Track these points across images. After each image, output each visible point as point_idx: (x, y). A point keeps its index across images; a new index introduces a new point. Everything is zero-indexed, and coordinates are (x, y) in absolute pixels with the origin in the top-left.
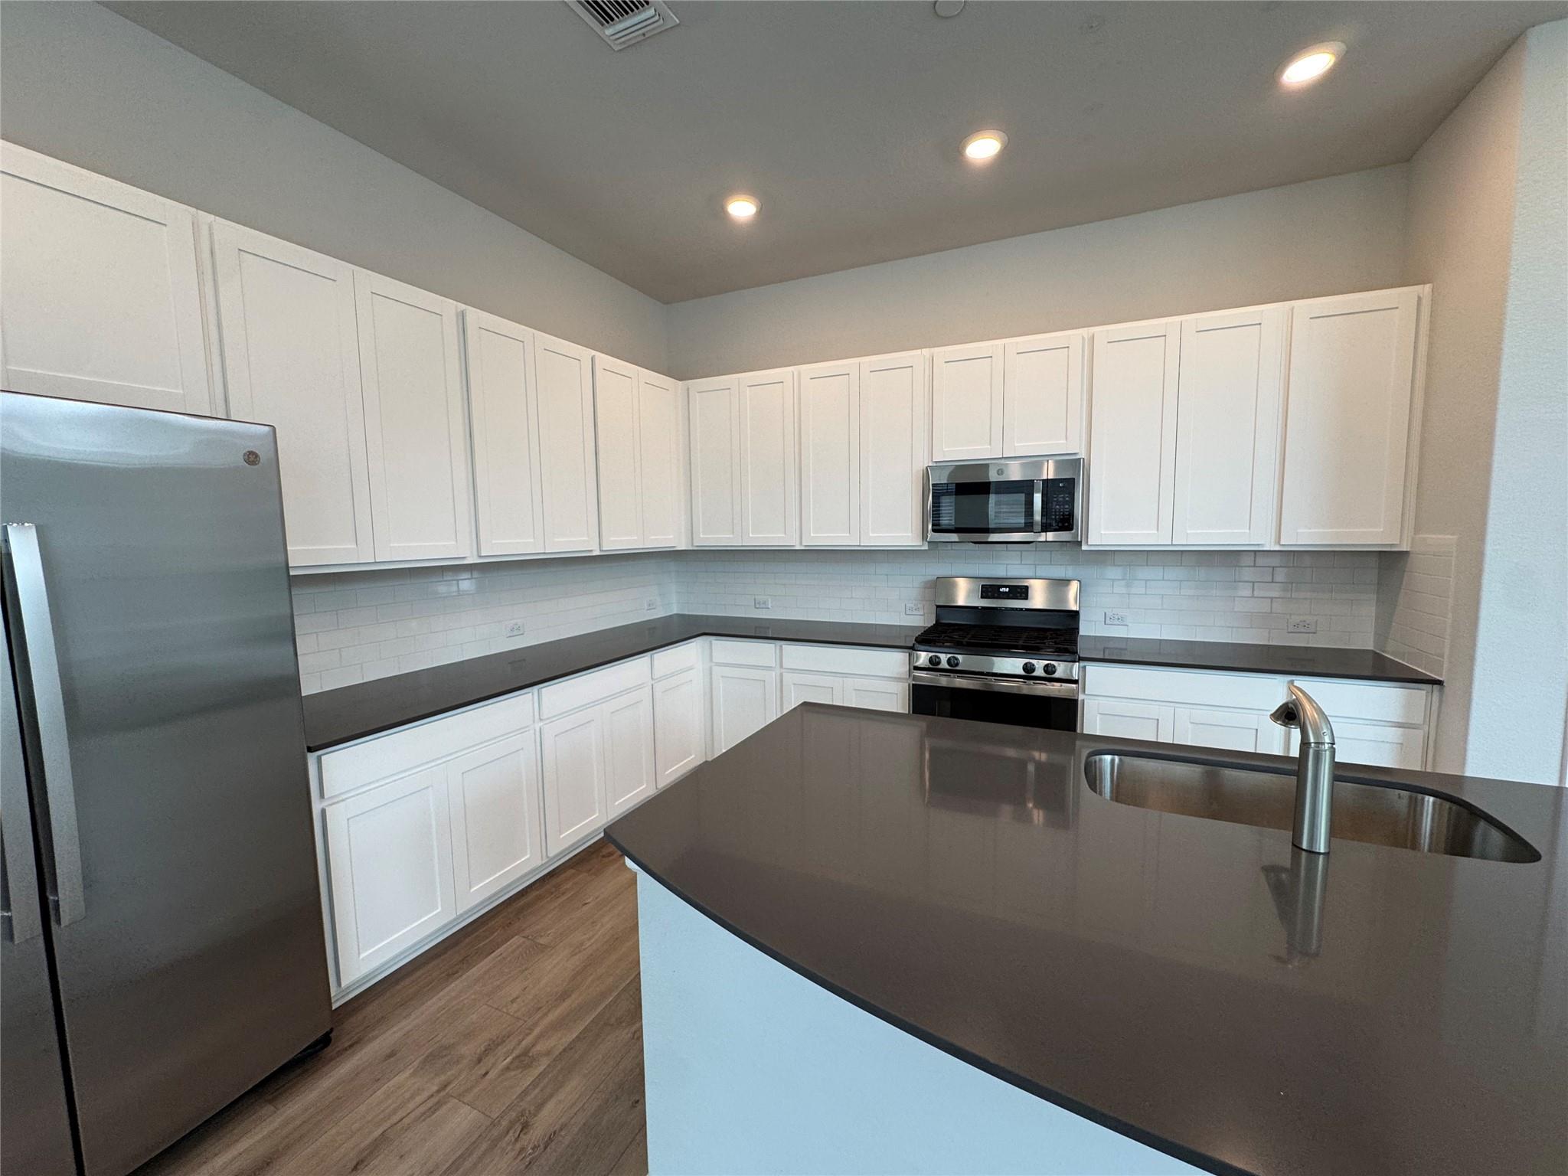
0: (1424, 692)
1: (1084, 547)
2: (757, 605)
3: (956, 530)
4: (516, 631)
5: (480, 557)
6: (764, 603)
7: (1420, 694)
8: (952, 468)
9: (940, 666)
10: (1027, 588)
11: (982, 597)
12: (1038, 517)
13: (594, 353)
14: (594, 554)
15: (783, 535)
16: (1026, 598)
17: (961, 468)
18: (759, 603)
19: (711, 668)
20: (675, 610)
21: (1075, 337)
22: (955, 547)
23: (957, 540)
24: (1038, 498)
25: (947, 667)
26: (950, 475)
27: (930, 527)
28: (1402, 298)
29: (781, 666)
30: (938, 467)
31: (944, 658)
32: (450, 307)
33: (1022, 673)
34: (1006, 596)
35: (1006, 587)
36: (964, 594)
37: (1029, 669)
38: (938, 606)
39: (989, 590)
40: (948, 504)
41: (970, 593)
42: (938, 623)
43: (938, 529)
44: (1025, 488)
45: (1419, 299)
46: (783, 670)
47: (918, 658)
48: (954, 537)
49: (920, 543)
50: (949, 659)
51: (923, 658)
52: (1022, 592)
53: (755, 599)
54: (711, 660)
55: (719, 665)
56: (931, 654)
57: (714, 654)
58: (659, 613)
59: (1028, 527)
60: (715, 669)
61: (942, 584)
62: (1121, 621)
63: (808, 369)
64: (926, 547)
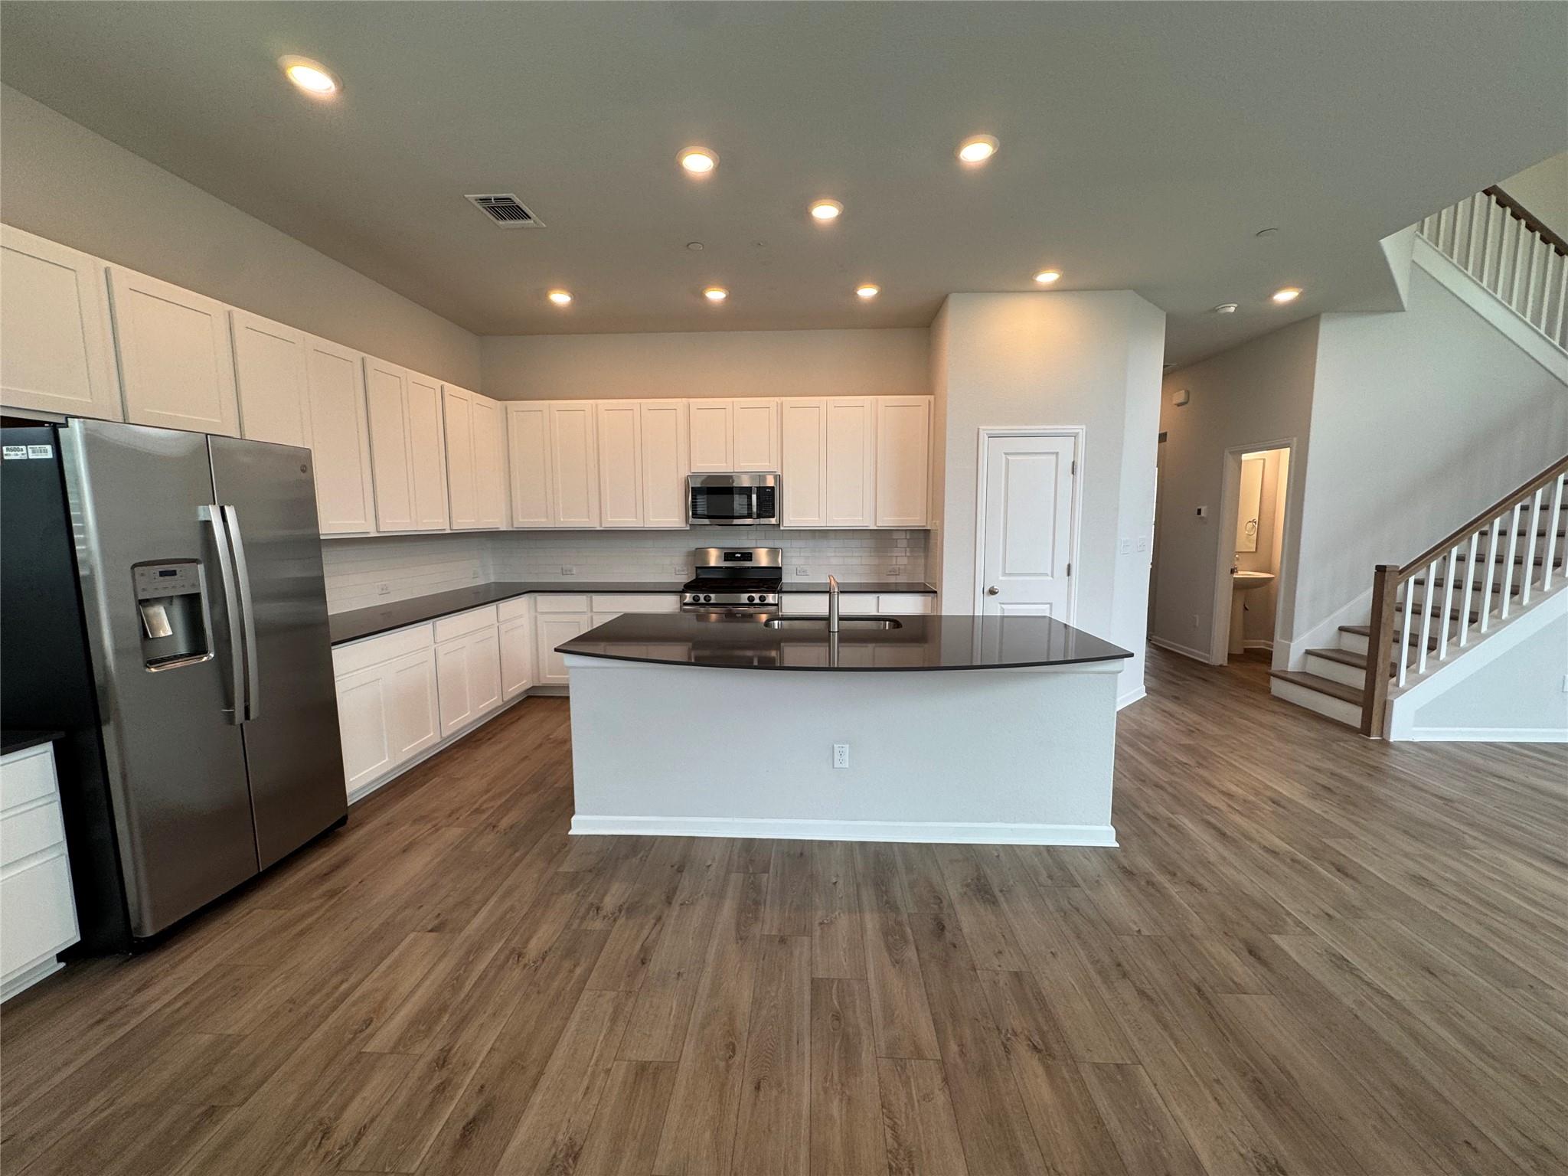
0: (930, 598)
1: (782, 528)
2: (564, 572)
3: (708, 517)
4: (385, 591)
5: (379, 532)
6: (570, 571)
7: (929, 598)
8: (703, 478)
9: (700, 602)
10: (751, 554)
11: (725, 560)
12: (755, 509)
13: (443, 383)
14: (446, 532)
15: (588, 520)
16: (751, 560)
17: (711, 477)
18: (566, 571)
19: (536, 617)
20: (493, 579)
21: (773, 402)
22: (707, 528)
23: (708, 523)
24: (754, 497)
25: (704, 602)
26: (702, 483)
27: (690, 513)
28: (923, 400)
29: (592, 611)
30: (694, 476)
31: (702, 596)
32: (355, 355)
33: (747, 602)
34: (739, 559)
35: (739, 553)
36: (714, 559)
37: (751, 599)
38: (697, 568)
39: (729, 556)
40: (702, 500)
41: (719, 557)
42: (697, 578)
43: (695, 515)
44: (747, 491)
45: (929, 402)
46: (593, 614)
47: (686, 597)
48: (706, 521)
49: (684, 525)
50: (705, 597)
51: (689, 597)
52: (748, 556)
53: (562, 569)
54: (536, 611)
55: (543, 613)
56: (693, 595)
57: (538, 607)
58: (481, 581)
59: (749, 516)
60: (539, 616)
61: (700, 553)
62: (805, 573)
63: (603, 403)
64: (688, 528)
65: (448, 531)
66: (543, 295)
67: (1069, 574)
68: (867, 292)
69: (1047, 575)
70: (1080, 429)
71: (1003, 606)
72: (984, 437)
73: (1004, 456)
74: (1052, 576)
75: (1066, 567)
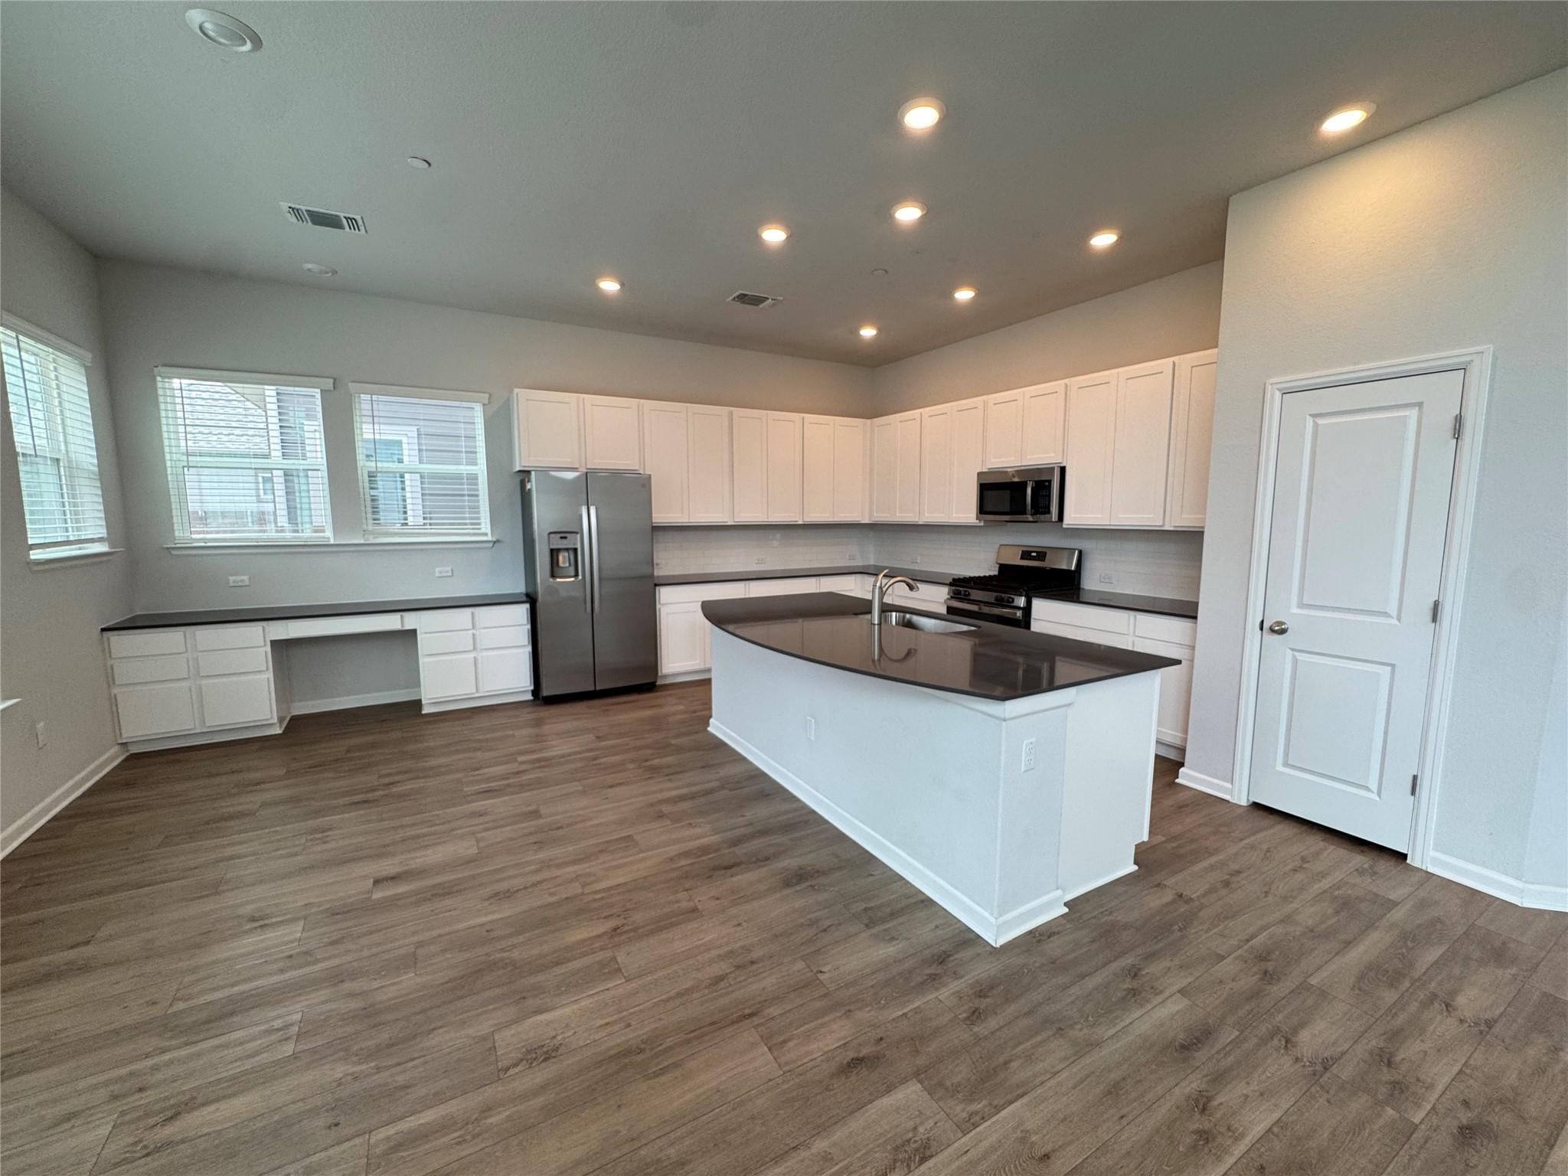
1: (1064, 526)
2: (911, 560)
5: (734, 522)
9: (960, 596)
10: (1046, 553)
11: (1023, 559)
12: (1029, 505)
13: (804, 415)
16: (1044, 560)
20: (872, 562)
24: (1029, 493)
25: (963, 596)
27: (980, 509)
31: (962, 590)
32: (724, 410)
33: (996, 601)
34: (1035, 558)
35: (1035, 552)
37: (1000, 599)
38: (999, 564)
39: (1025, 554)
41: (1016, 555)
49: (976, 521)
50: (964, 592)
52: (1043, 556)
56: (956, 589)
58: (859, 563)
64: (982, 524)
65: (801, 522)
66: (855, 332)
67: (1434, 619)
68: (1104, 240)
69: (1385, 614)
70: (1482, 357)
71: (1296, 654)
72: (1272, 396)
73: (1310, 422)
74: (1399, 619)
75: (1431, 605)
